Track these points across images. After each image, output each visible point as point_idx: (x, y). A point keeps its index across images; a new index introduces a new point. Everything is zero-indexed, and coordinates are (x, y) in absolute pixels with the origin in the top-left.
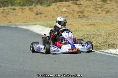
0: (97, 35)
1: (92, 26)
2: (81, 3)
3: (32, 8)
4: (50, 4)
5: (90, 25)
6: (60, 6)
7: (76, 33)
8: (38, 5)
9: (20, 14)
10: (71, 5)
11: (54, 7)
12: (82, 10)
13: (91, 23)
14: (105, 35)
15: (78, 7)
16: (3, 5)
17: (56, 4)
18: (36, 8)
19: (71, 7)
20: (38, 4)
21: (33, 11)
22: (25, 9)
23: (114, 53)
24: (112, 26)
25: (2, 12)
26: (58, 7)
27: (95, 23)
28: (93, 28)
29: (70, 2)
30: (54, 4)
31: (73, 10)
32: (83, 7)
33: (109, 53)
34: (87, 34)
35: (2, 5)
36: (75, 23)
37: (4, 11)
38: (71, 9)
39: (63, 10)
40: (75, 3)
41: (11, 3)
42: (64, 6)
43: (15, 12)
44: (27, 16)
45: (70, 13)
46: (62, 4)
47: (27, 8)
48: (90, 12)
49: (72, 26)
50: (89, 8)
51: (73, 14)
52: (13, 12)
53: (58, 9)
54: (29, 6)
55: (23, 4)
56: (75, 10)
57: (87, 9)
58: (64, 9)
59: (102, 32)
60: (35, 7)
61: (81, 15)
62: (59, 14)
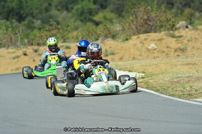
0: (194, 78)
1: (191, 66)
2: (182, 34)
4: (128, 37)
5: (187, 64)
6: (145, 40)
7: (161, 75)
8: (108, 39)
11: (135, 42)
12: (182, 47)
13: (190, 62)
15: (177, 41)
17: (138, 38)
18: (105, 45)
19: (164, 41)
20: (108, 38)
26: (141, 42)
27: (197, 62)
28: (191, 68)
30: (134, 37)
31: (167, 47)
32: (185, 41)
34: (178, 77)
36: (162, 62)
38: (163, 45)
39: (150, 48)
40: (171, 34)
41: (63, 37)
42: (151, 40)
43: (69, 52)
45: (163, 52)
46: (148, 37)
48: (198, 49)
49: (157, 67)
50: (195, 42)
51: (167, 54)
53: (141, 45)
55: (82, 38)
56: (171, 46)
57: (191, 44)
58: (153, 46)
60: (102, 42)
61: (181, 54)
62: (143, 54)
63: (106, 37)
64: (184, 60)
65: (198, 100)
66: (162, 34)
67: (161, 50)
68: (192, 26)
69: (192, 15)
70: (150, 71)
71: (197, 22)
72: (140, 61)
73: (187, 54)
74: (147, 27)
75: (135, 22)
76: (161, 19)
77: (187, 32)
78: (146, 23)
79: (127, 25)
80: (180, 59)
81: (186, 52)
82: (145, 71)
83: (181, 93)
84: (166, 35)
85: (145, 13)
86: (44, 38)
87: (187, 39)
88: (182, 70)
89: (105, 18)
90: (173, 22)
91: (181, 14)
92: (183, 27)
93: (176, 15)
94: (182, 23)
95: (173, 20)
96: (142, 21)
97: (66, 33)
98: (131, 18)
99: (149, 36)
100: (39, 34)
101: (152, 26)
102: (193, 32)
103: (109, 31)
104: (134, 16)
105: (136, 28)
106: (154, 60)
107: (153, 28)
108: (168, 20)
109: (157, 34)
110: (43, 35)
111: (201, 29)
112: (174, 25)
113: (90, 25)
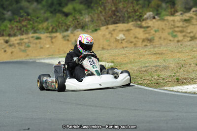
0: (161, 67)
1: (158, 56)
2: (149, 25)
3: (68, 36)
4: (97, 28)
5: (155, 54)
6: (114, 30)
7: (129, 65)
8: (77, 30)
9: (48, 46)
10: (132, 28)
11: (104, 33)
12: (150, 37)
13: (157, 52)
14: (175, 67)
15: (144, 31)
16: (20, 31)
17: (107, 28)
18: (74, 35)
19: (132, 31)
20: (78, 28)
21: (70, 40)
22: (55, 37)
23: (184, 91)
24: (190, 54)
25: (18, 44)
26: (110, 33)
27: (164, 53)
28: (158, 58)
29: (131, 23)
30: (103, 28)
31: (135, 37)
32: (153, 32)
33: (175, 91)
34: (146, 67)
35: (18, 33)
36: (131, 52)
37: (22, 42)
38: (131, 35)
39: (118, 38)
40: (139, 25)
41: (33, 28)
42: (120, 31)
43: (40, 43)
44: (59, 49)
45: (131, 42)
47: (59, 35)
48: (164, 39)
49: (125, 57)
50: (162, 32)
51: (135, 44)
52: (36, 44)
53: (110, 35)
54: (63, 32)
55: (53, 29)
56: (138, 36)
57: (158, 35)
58: (121, 36)
59: (171, 62)
60: (72, 33)
61: (148, 44)
62: (112, 44)
63: (76, 28)
64: (152, 50)
65: (166, 88)
66: (130, 25)
67: (129, 40)
68: (159, 17)
69: (159, 6)
70: (119, 60)
71: (164, 13)
72: (109, 51)
73: (154, 44)
74: (116, 18)
75: (103, 13)
76: (129, 10)
77: (154, 22)
78: (114, 14)
79: (96, 16)
80: (147, 49)
81: (153, 42)
82: (114, 61)
83: (149, 82)
84: (134, 26)
85: (113, 5)
86: (15, 29)
87: (154, 29)
88: (150, 59)
89: (74, 9)
90: (140, 13)
91: (148, 5)
92: (150, 18)
93: (143, 7)
94: (149, 14)
95: (141, 11)
96: (110, 12)
97: (36, 24)
98: (100, 9)
99: (117, 27)
100: (10, 25)
101: (120, 17)
102: (159, 22)
103: (78, 22)
104: (103, 7)
105: (105, 19)
106: (122, 50)
107: (121, 19)
108: (135, 11)
109: (125, 25)
110: (14, 26)
111: (167, 20)
112: (141, 16)
113: (60, 16)
